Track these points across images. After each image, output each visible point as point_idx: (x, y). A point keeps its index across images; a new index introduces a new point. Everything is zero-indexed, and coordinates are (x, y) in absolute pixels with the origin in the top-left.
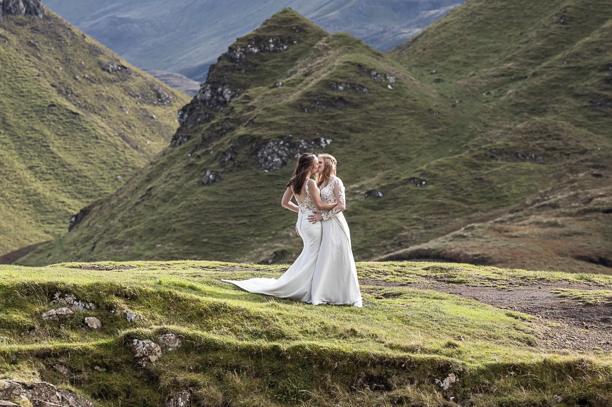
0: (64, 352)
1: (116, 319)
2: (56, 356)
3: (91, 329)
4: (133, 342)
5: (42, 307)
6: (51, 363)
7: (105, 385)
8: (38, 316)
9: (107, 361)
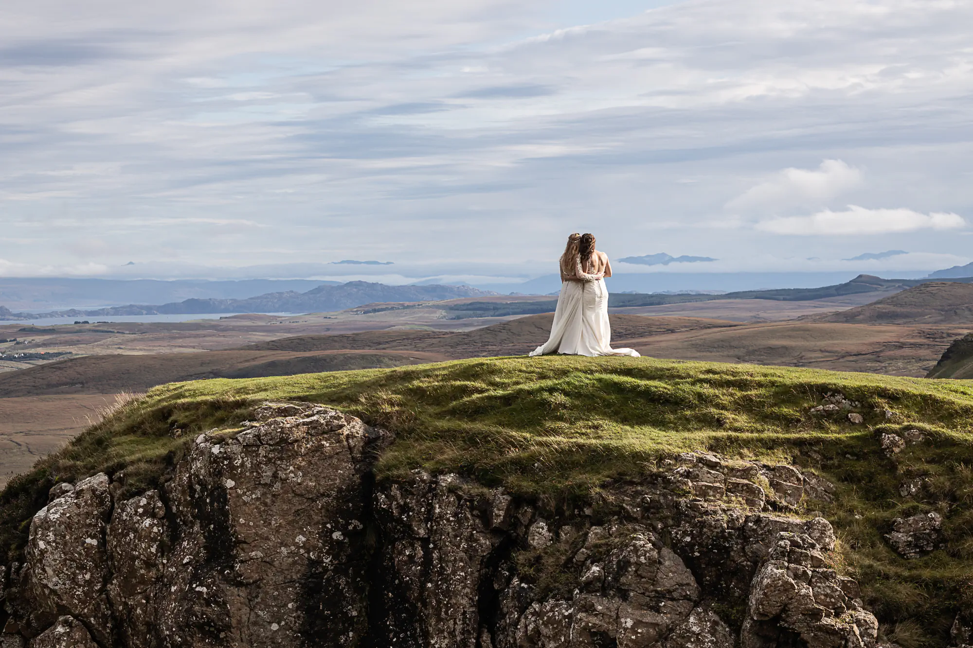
0: (818, 441)
1: (876, 415)
2: (811, 444)
3: (854, 424)
4: (882, 436)
5: (811, 403)
6: (806, 450)
7: (852, 471)
8: (806, 411)
9: (856, 450)
